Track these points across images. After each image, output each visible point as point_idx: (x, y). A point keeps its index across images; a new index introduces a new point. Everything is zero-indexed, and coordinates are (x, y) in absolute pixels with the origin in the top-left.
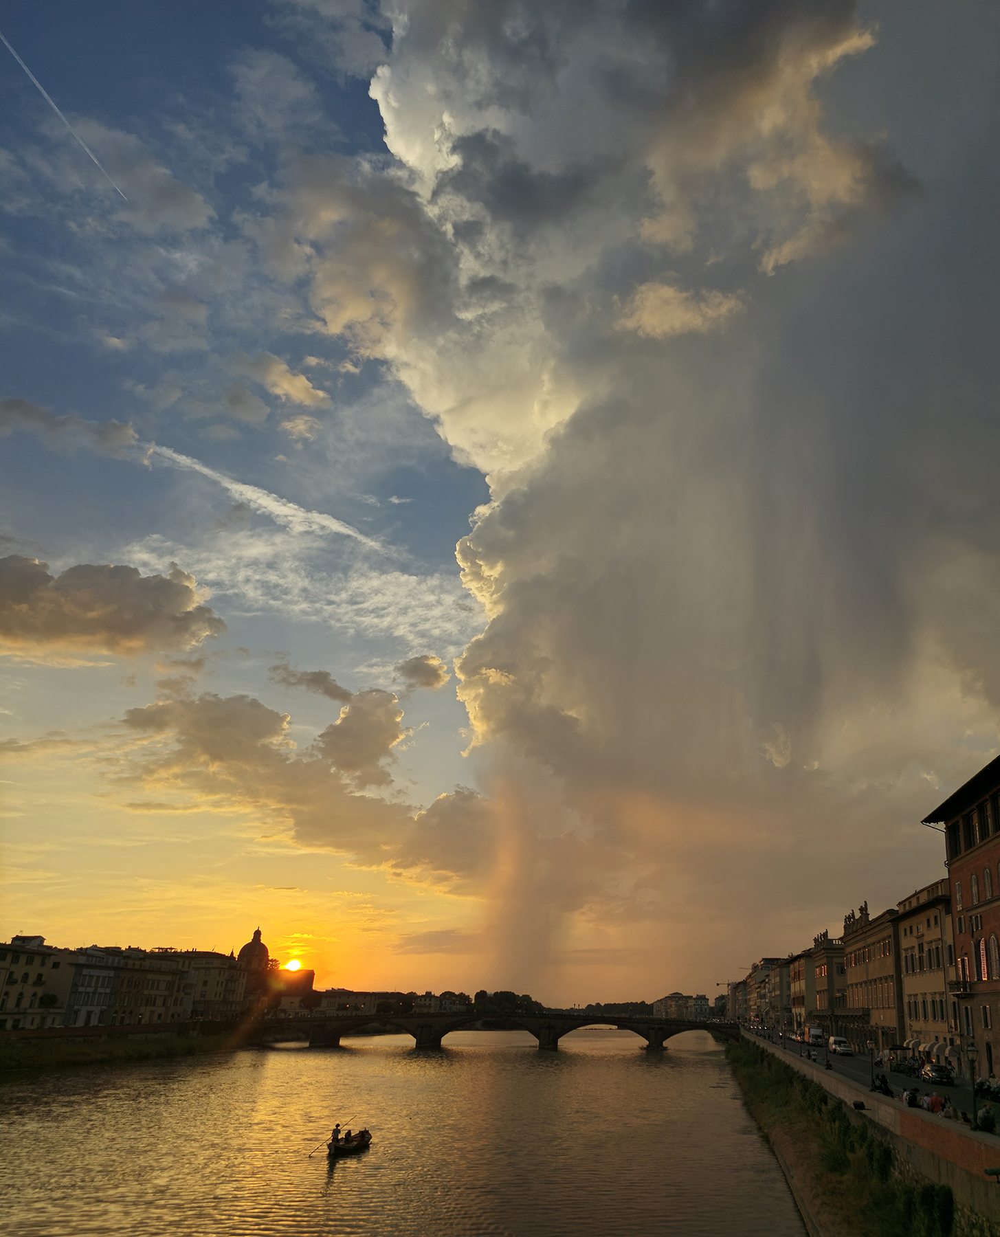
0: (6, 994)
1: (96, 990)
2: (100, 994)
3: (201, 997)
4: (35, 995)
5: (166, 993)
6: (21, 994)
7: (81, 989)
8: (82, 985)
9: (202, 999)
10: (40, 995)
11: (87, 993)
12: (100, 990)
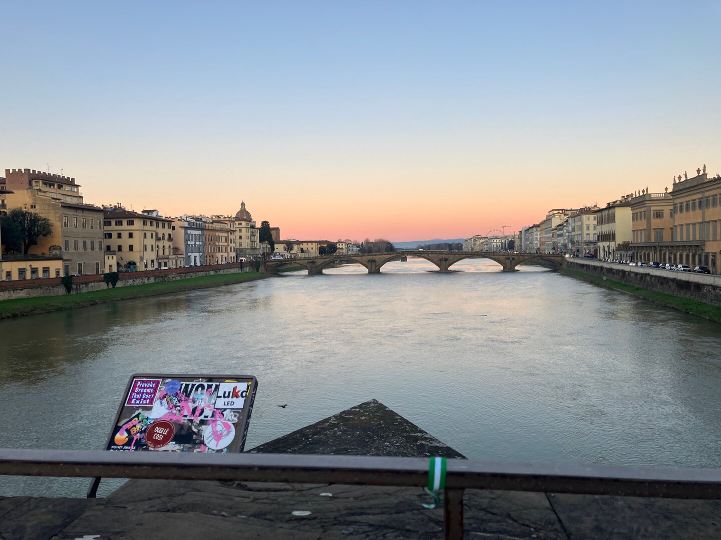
0: (158, 247)
1: (195, 243)
2: (198, 245)
3: (240, 246)
4: (169, 247)
5: (226, 244)
6: (164, 246)
7: (189, 243)
8: (189, 240)
9: (241, 247)
10: (172, 247)
11: (192, 245)
12: (197, 243)
